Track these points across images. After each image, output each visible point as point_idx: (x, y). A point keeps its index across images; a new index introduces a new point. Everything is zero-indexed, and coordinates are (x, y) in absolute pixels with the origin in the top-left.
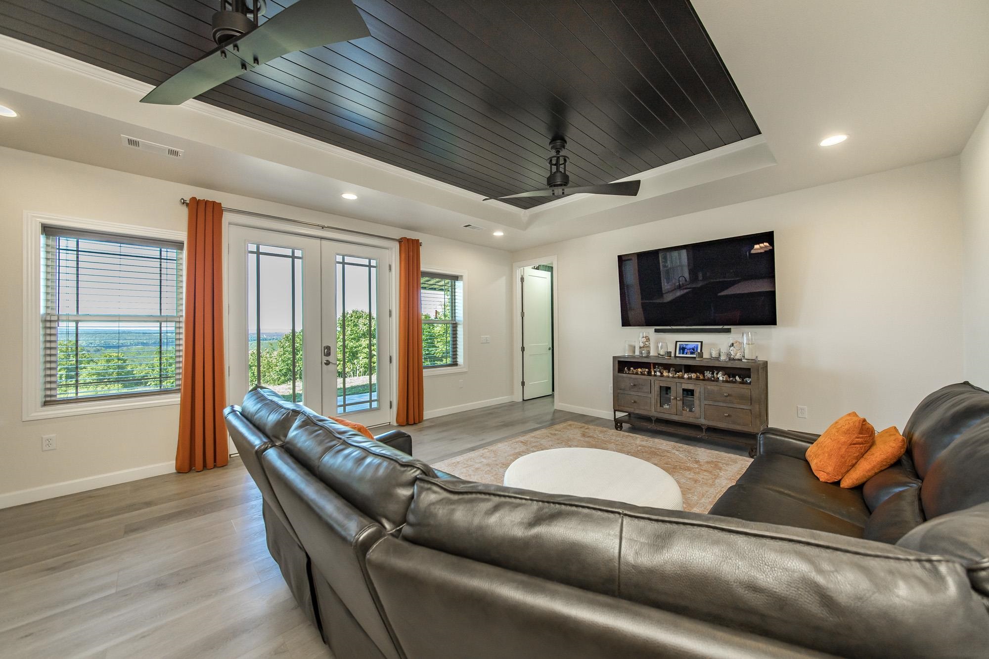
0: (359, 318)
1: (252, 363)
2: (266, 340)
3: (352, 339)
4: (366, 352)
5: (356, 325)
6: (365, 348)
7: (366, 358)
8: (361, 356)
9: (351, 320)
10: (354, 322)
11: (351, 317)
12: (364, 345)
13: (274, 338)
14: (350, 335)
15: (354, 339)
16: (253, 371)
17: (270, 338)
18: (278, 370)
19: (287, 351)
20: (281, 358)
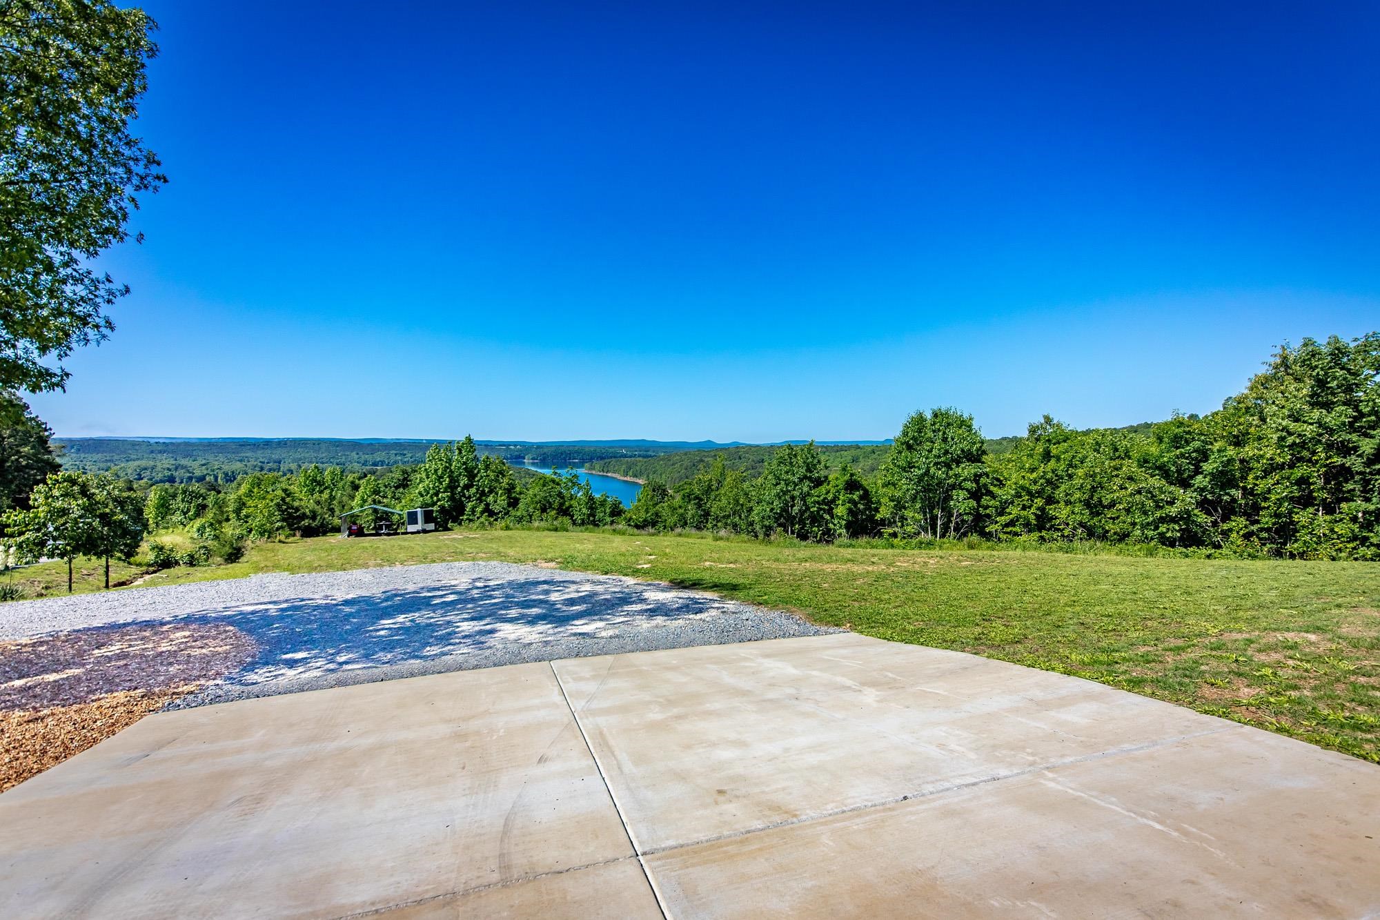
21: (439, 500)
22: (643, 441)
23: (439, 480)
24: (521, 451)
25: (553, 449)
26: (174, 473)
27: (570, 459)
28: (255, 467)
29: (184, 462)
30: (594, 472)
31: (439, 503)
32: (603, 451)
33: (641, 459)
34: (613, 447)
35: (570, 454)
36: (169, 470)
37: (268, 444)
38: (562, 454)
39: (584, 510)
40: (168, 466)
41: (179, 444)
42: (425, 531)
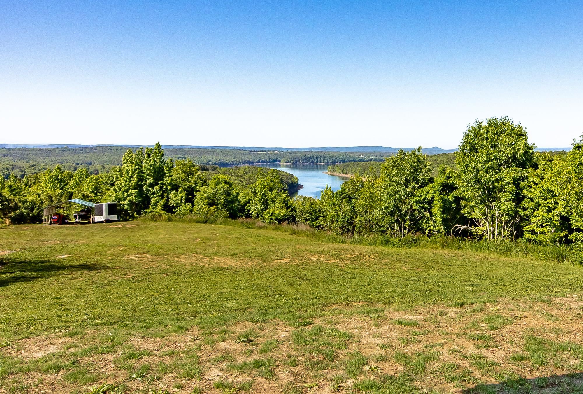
0: (498, 134)
1: (352, 193)
2: (363, 161)
3: (489, 168)
4: (511, 191)
5: (494, 146)
6: (510, 183)
7: (510, 200)
8: (504, 197)
9: (487, 138)
10: (492, 141)
11: (487, 133)
12: (507, 179)
13: (372, 159)
14: (486, 161)
15: (492, 168)
16: (353, 205)
17: (367, 158)
18: (383, 207)
19: (394, 182)
20: (387, 191)
21: (128, 196)
22: (380, 147)
23: (129, 179)
24: (278, 155)
25: (304, 154)
26: (11, 172)
27: (317, 162)
28: (71, 167)
29: (19, 163)
30: (335, 174)
31: (128, 199)
32: (345, 156)
33: (374, 162)
34: (353, 153)
35: (317, 158)
36: (7, 169)
37: (83, 149)
38: (311, 158)
39: (259, 206)
40: (7, 166)
41: (19, 149)
42: (108, 221)
